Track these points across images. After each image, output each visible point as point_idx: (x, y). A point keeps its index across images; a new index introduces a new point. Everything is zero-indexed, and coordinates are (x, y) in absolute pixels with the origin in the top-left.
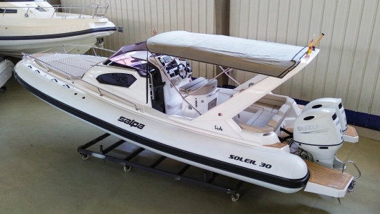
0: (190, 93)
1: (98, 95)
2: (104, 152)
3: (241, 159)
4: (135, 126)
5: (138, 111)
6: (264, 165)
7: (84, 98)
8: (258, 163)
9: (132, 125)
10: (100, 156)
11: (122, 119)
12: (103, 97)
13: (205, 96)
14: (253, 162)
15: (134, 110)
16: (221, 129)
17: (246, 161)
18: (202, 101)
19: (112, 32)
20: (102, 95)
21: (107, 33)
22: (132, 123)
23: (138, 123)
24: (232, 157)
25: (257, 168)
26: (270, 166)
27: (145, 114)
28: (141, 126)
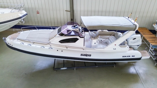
1: (66, 48)
5: (84, 50)
6: (133, 56)
7: (62, 51)
8: (131, 56)
9: (87, 56)
11: (82, 55)
14: (130, 56)
16: (115, 49)
17: (127, 56)
20: (67, 48)
22: (86, 55)
24: (123, 57)
27: (87, 50)
28: (90, 55)
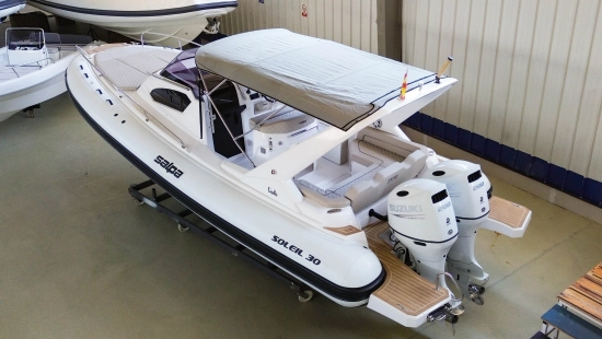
0: (262, 128)
1: (144, 119)
2: (158, 199)
3: (285, 244)
4: (172, 172)
5: (184, 150)
6: (312, 259)
7: (124, 122)
8: (305, 254)
9: (169, 170)
10: (152, 204)
11: (159, 160)
12: (149, 123)
13: (285, 135)
14: (299, 252)
15: (179, 146)
16: (274, 193)
17: (292, 247)
18: (280, 143)
19: (231, 9)
20: (148, 120)
21: (223, 11)
22: (169, 167)
23: (176, 169)
24: (275, 238)
25: (302, 260)
26: (319, 262)
27: (191, 155)
28: (179, 174)
